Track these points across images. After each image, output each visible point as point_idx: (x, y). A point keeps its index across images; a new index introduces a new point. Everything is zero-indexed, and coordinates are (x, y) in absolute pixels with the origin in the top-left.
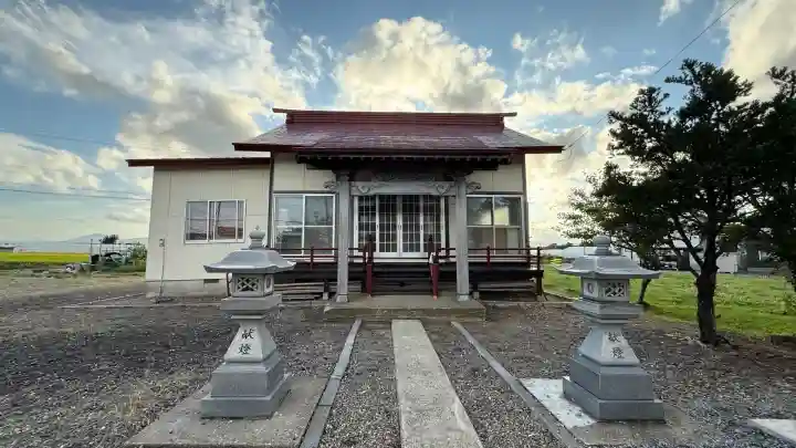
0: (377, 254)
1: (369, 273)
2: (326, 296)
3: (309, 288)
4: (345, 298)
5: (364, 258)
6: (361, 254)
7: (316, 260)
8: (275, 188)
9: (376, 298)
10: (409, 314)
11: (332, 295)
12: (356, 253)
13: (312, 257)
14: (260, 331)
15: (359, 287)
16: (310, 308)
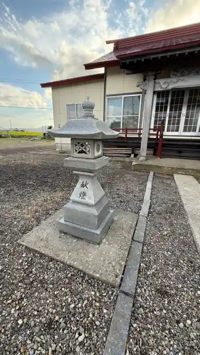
0: (165, 133)
1: (160, 145)
2: (132, 156)
3: (124, 151)
4: (144, 158)
5: (157, 135)
6: (156, 132)
7: (128, 136)
8: (107, 93)
9: (163, 160)
10: (186, 172)
11: (136, 155)
12: (152, 132)
13: (126, 134)
14: (93, 183)
15: (152, 152)
16: (124, 161)
